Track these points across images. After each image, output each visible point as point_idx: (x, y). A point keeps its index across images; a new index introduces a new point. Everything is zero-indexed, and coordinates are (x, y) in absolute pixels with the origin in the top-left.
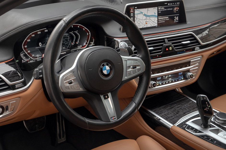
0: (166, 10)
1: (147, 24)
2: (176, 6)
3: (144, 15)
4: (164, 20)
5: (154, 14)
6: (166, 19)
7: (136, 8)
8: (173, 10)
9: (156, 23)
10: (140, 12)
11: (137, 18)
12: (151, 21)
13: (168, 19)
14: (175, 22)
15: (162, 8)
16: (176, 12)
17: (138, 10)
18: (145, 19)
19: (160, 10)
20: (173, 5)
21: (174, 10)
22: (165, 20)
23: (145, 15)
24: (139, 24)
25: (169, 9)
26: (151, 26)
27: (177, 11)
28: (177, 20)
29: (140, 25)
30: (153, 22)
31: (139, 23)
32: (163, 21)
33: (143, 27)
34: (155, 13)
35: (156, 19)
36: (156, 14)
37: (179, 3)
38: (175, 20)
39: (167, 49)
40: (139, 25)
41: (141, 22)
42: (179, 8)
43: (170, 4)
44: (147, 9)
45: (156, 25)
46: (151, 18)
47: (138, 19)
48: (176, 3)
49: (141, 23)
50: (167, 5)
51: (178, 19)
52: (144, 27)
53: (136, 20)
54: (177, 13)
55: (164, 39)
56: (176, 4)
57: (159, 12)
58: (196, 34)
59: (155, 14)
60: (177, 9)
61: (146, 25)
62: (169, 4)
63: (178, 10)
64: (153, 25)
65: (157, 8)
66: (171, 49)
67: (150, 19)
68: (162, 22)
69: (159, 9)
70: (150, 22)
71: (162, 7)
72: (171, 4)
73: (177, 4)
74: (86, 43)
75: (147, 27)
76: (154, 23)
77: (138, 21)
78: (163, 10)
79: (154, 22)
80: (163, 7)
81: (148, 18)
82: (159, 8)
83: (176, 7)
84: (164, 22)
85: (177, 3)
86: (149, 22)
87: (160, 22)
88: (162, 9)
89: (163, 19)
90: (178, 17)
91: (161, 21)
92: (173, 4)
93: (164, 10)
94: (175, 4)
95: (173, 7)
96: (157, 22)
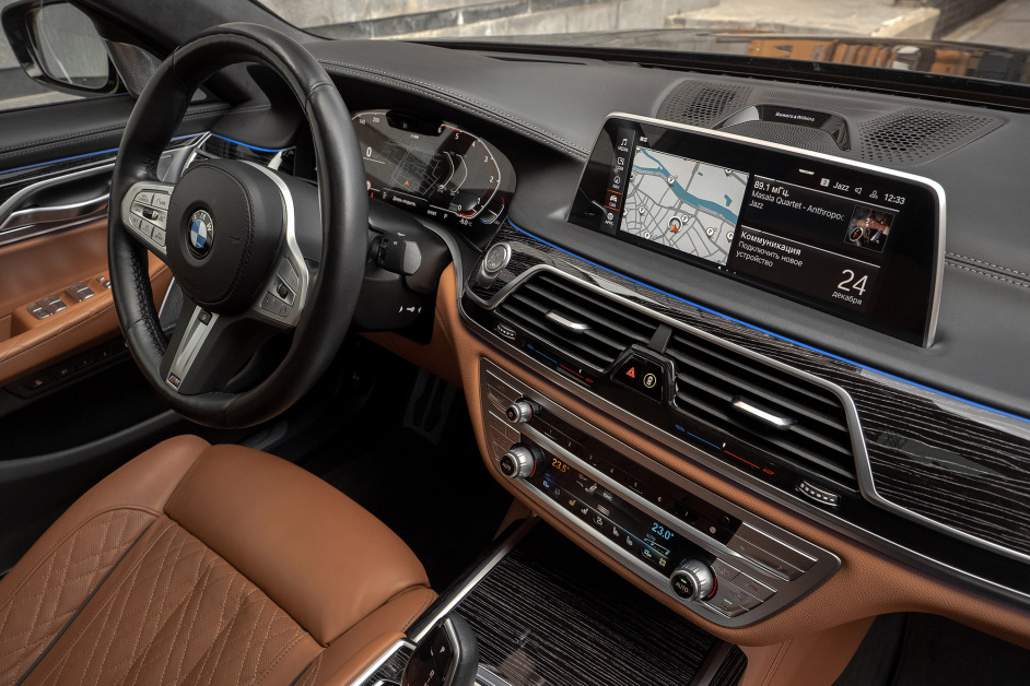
0: (798, 205)
1: (678, 235)
2: (874, 214)
3: (670, 185)
4: (770, 254)
5: (723, 203)
6: (785, 254)
7: (642, 139)
8: (845, 224)
9: (725, 253)
10: (656, 166)
11: (636, 188)
12: (697, 225)
13: (800, 263)
14: (836, 295)
15: (774, 190)
16: (858, 244)
17: (650, 152)
18: (671, 208)
19: (761, 191)
20: (851, 193)
21: (851, 230)
22: (777, 257)
23: (674, 187)
24: (643, 218)
25: (819, 211)
26: (695, 254)
27: (874, 242)
28: (854, 293)
29: (643, 220)
30: (709, 237)
31: (641, 214)
32: (764, 256)
33: (657, 241)
34: (729, 202)
35: (729, 230)
36: (736, 209)
37: (901, 200)
38: (839, 286)
39: (631, 373)
40: (638, 220)
41: (654, 212)
42: (890, 232)
43: (832, 184)
44: (691, 163)
45: (721, 258)
46: (701, 215)
47: (642, 196)
48: (881, 195)
49: (649, 218)
50: (814, 182)
51: (862, 290)
52: (660, 241)
53: (632, 195)
54: (867, 249)
55: (657, 322)
56: (874, 195)
57: (754, 204)
58: (860, 414)
59: (728, 205)
60: (873, 232)
61: (669, 235)
62: (825, 182)
63: (882, 237)
64: (702, 254)
65: (745, 177)
66: (649, 382)
67: (695, 216)
68: (757, 259)
69: (758, 185)
70: (692, 232)
71: (777, 185)
72: (839, 186)
73: (881, 201)
74: (477, 208)
75: (674, 247)
76: (713, 248)
77: (638, 202)
78: (781, 202)
79: (714, 243)
80: (786, 187)
81: (685, 207)
82: (760, 180)
83: (873, 217)
84: (767, 263)
85: (889, 198)
86: (686, 228)
87: (748, 257)
88: (775, 195)
89: (767, 248)
90: (865, 277)
91: (752, 253)
92: (852, 190)
93: (788, 203)
94: (864, 197)
95: (850, 212)
96: (727, 247)
